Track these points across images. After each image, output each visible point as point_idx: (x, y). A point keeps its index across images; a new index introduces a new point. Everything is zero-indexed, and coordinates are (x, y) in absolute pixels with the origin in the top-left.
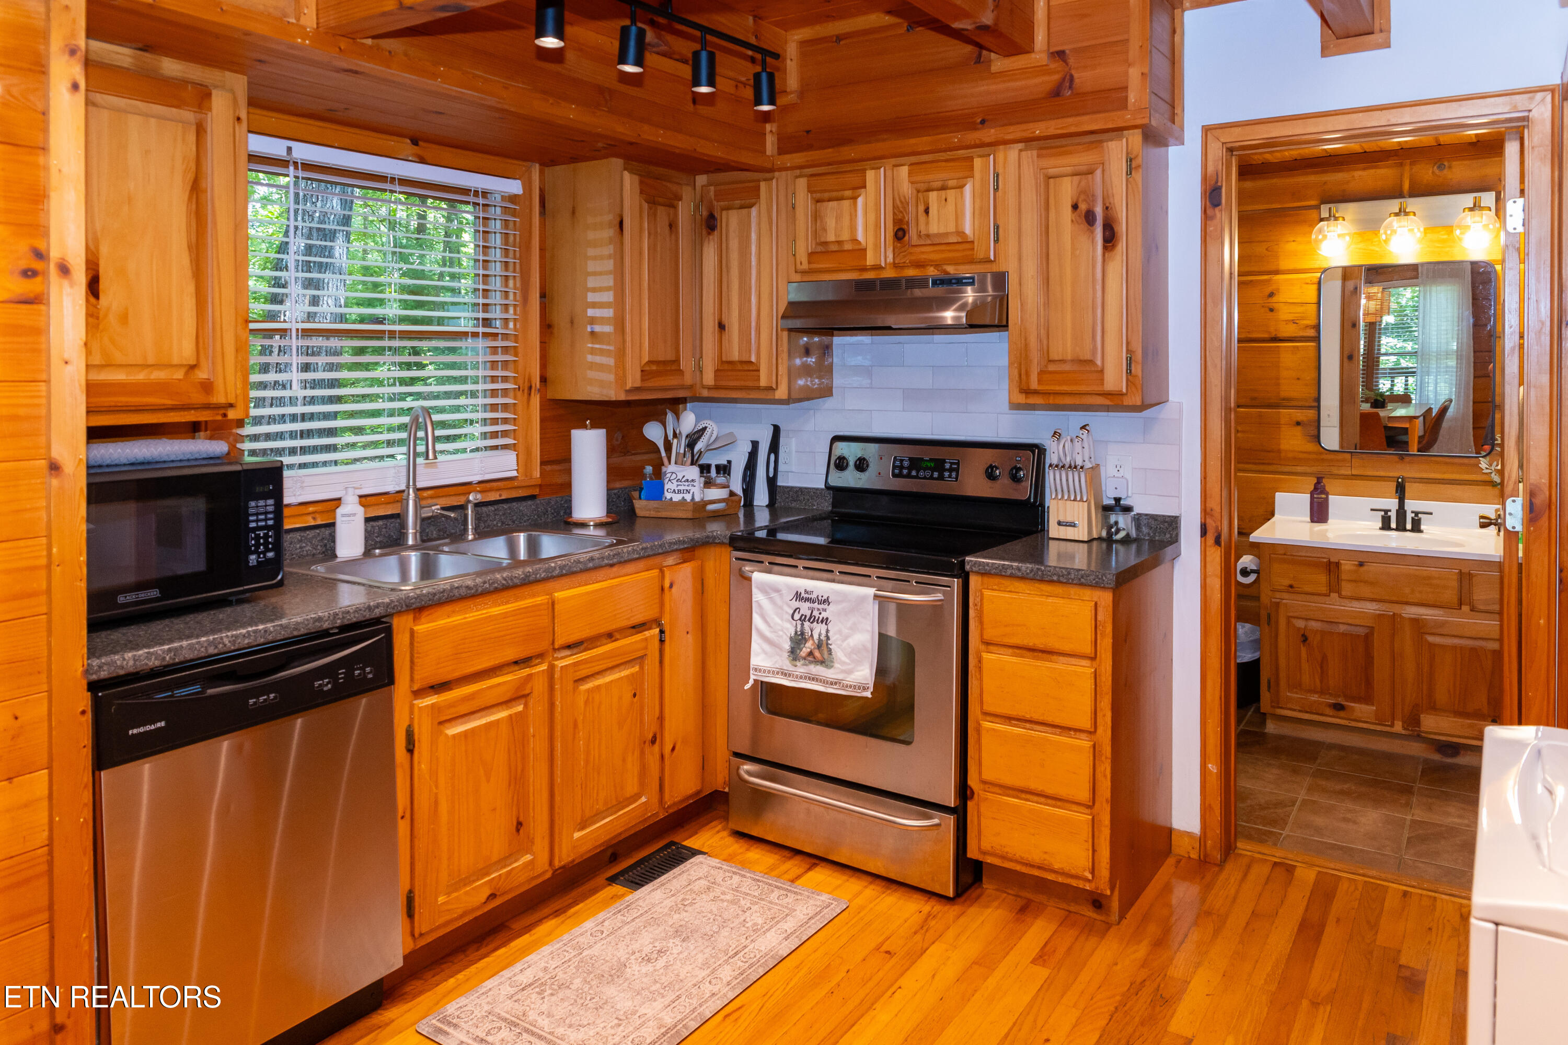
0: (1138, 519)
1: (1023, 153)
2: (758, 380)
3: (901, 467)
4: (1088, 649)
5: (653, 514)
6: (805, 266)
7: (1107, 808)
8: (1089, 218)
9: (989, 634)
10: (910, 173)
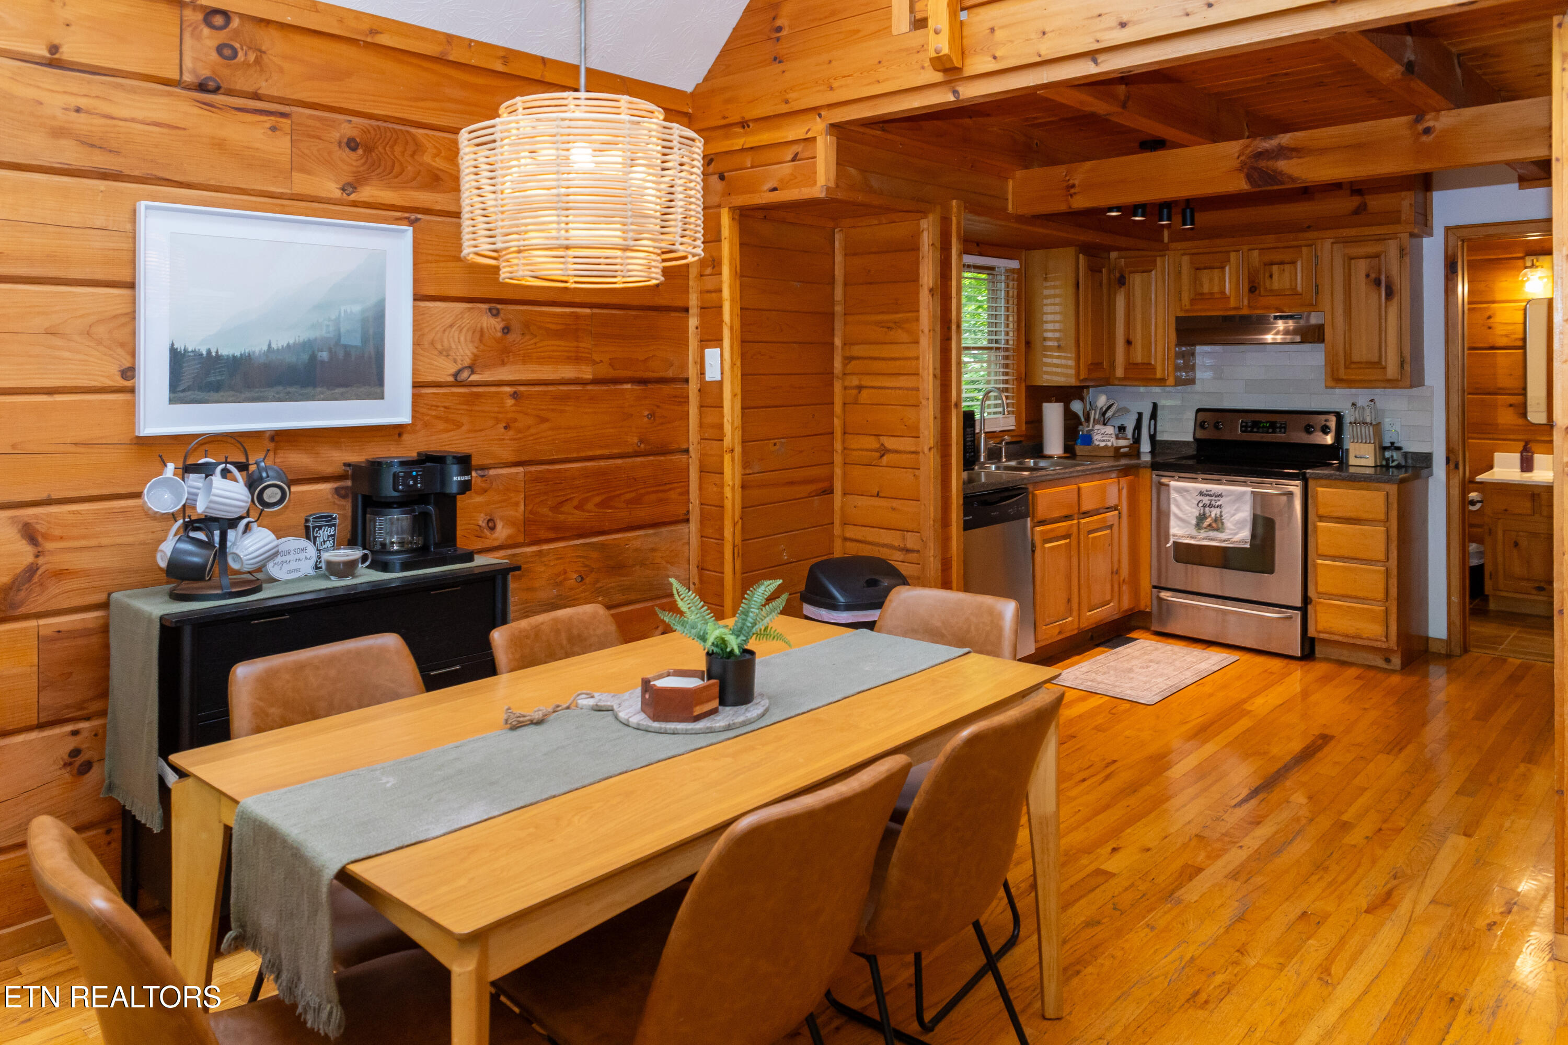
0: (1406, 455)
1: (1335, 246)
2: (1155, 374)
3: (1246, 427)
4: (1382, 516)
5: (1087, 454)
6: (1188, 307)
7: (1395, 603)
8: (1378, 282)
9: (1322, 511)
10: (1260, 255)
